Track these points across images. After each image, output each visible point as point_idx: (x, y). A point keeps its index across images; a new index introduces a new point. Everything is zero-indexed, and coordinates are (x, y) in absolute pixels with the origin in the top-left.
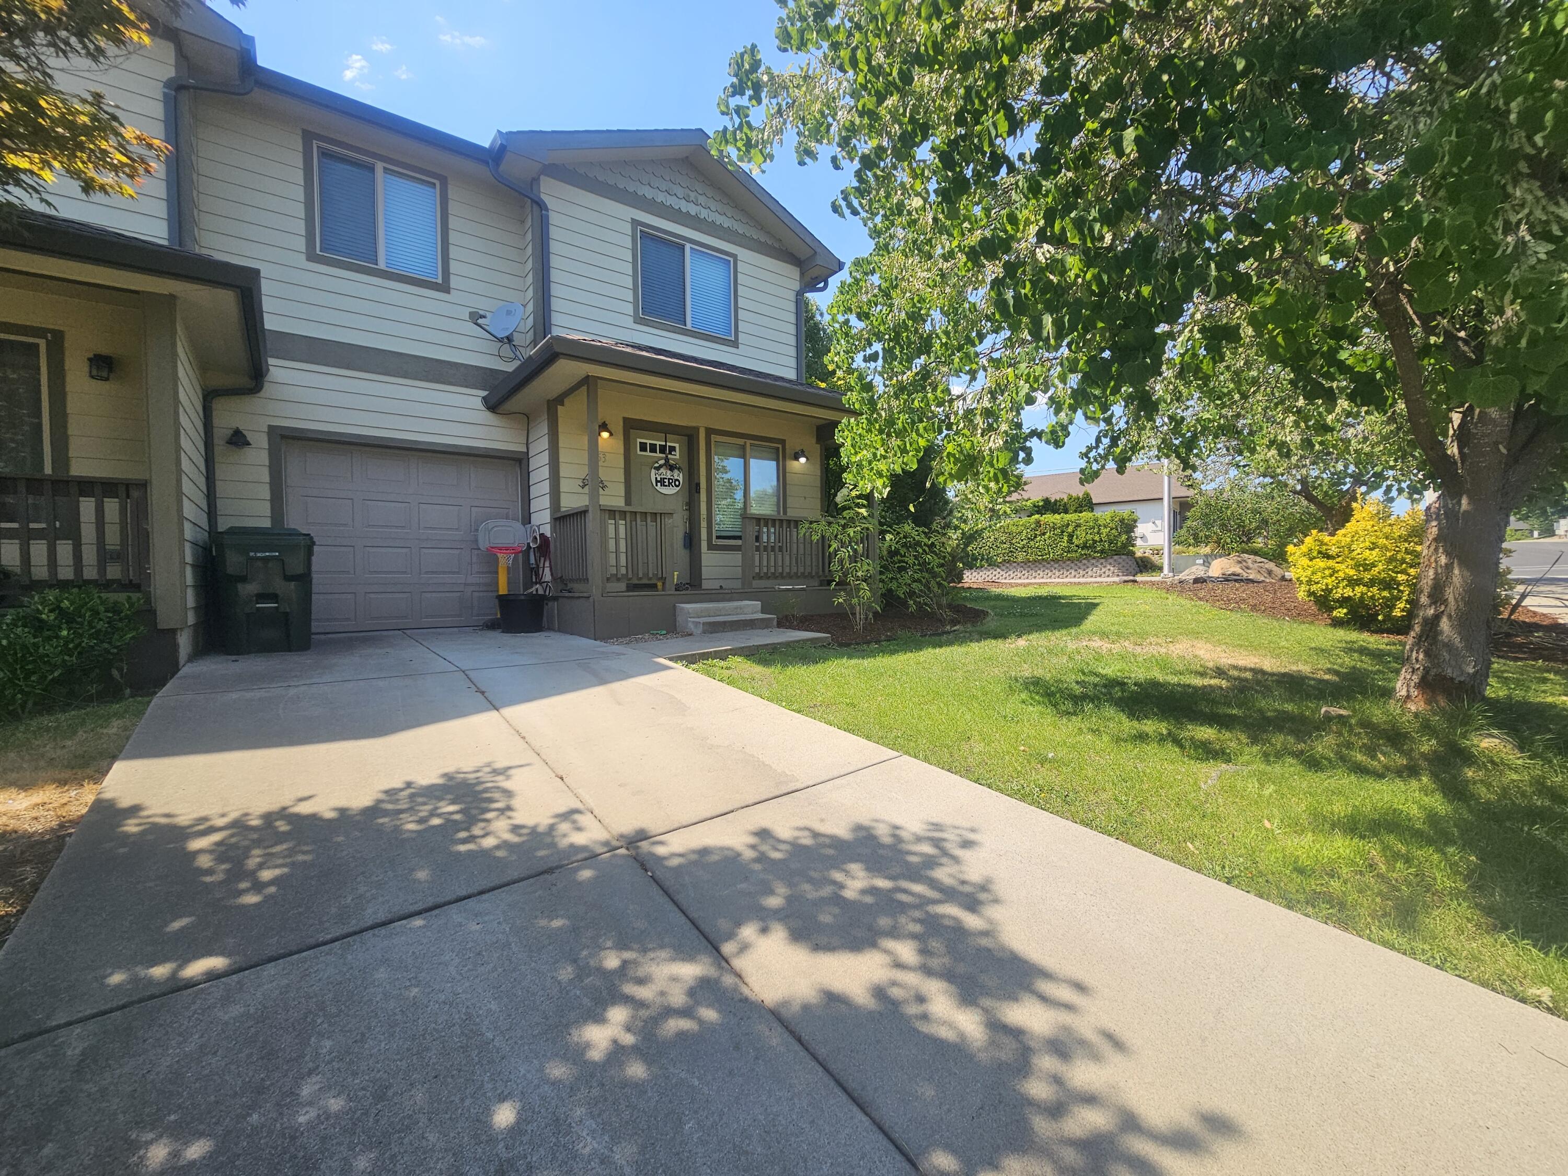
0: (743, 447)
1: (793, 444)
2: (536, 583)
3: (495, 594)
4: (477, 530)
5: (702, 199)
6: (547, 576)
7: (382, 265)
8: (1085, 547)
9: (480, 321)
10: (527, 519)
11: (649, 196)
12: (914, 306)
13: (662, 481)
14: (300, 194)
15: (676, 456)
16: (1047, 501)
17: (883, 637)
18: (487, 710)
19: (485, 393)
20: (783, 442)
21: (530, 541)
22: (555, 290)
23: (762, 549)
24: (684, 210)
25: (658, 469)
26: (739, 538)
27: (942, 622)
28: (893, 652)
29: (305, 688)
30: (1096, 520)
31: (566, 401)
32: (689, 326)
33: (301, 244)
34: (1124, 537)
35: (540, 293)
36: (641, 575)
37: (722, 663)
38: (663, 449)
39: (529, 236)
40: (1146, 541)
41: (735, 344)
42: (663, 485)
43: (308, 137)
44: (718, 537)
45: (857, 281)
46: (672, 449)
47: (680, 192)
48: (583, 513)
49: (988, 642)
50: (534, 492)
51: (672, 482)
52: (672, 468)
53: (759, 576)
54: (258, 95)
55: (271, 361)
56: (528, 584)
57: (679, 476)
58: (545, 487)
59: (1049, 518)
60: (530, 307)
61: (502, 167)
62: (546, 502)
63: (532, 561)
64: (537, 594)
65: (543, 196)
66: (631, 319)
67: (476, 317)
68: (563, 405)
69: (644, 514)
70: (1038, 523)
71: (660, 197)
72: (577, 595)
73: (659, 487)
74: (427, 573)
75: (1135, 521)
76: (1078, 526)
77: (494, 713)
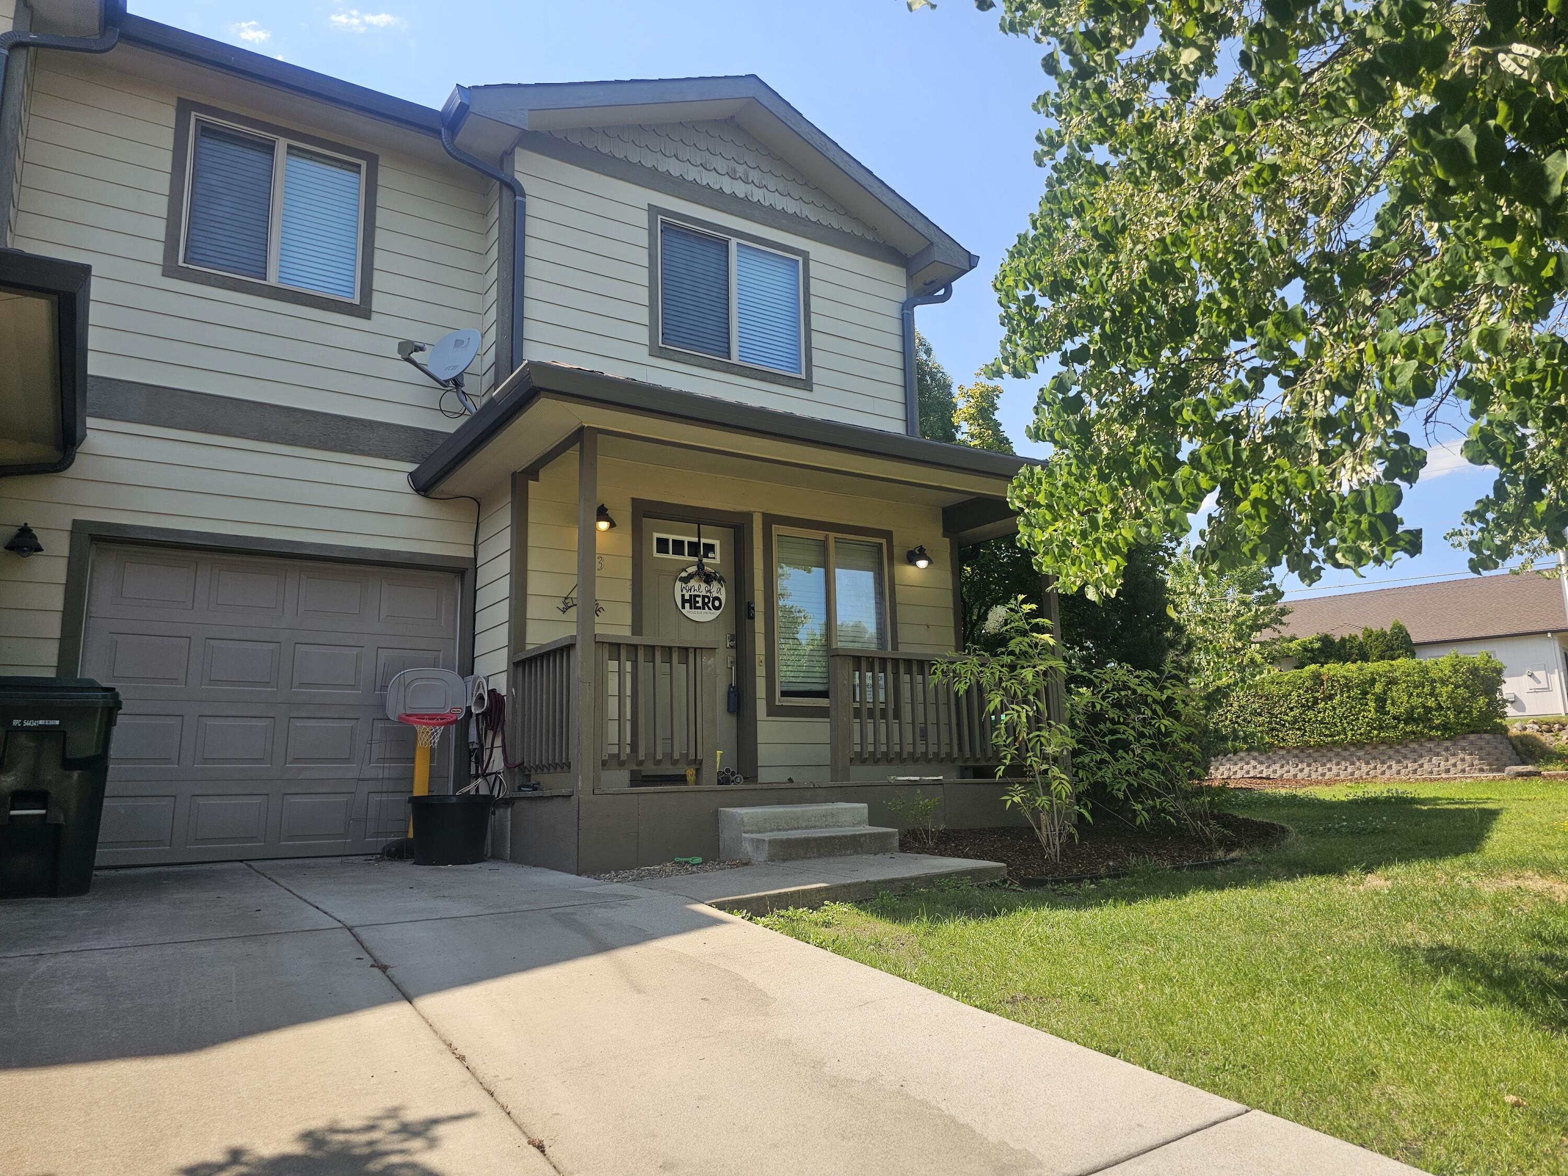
0: (824, 544)
1: (904, 539)
2: (477, 776)
3: (410, 795)
4: (384, 687)
5: (754, 175)
6: (497, 763)
7: (273, 280)
8: (1410, 718)
9: (414, 356)
10: (467, 667)
11: (675, 173)
12: (1166, 250)
13: (692, 602)
14: (164, 184)
15: (714, 560)
16: (1326, 640)
17: (1103, 871)
18: (391, 1000)
19: (412, 467)
20: (888, 535)
21: (471, 703)
22: (531, 309)
23: (865, 713)
24: (727, 190)
25: (686, 580)
26: (824, 694)
27: (1204, 843)
28: (1131, 898)
29: (68, 958)
30: (1425, 671)
31: (542, 473)
32: (735, 359)
33: (157, 253)
34: (1482, 701)
35: (508, 315)
36: (659, 756)
37: (815, 915)
38: (694, 548)
39: (495, 233)
40: (1523, 709)
41: (807, 384)
42: (694, 606)
43: (184, 108)
44: (784, 694)
45: (1048, 232)
46: (710, 548)
47: (722, 165)
48: (564, 650)
49: (1308, 881)
50: (482, 622)
51: (708, 602)
52: (708, 579)
53: (860, 759)
54: (122, 55)
55: (90, 422)
56: (463, 778)
57: (719, 591)
58: (503, 612)
59: (1333, 669)
60: (492, 336)
61: (459, 138)
62: (502, 636)
63: (473, 736)
64: (477, 795)
65: (517, 176)
66: (646, 350)
67: (408, 350)
68: (537, 479)
69: (668, 650)
70: (1317, 678)
71: (692, 174)
72: (547, 793)
73: (687, 611)
74: (296, 760)
75: (1499, 672)
76: (1392, 682)
77: (403, 1008)
